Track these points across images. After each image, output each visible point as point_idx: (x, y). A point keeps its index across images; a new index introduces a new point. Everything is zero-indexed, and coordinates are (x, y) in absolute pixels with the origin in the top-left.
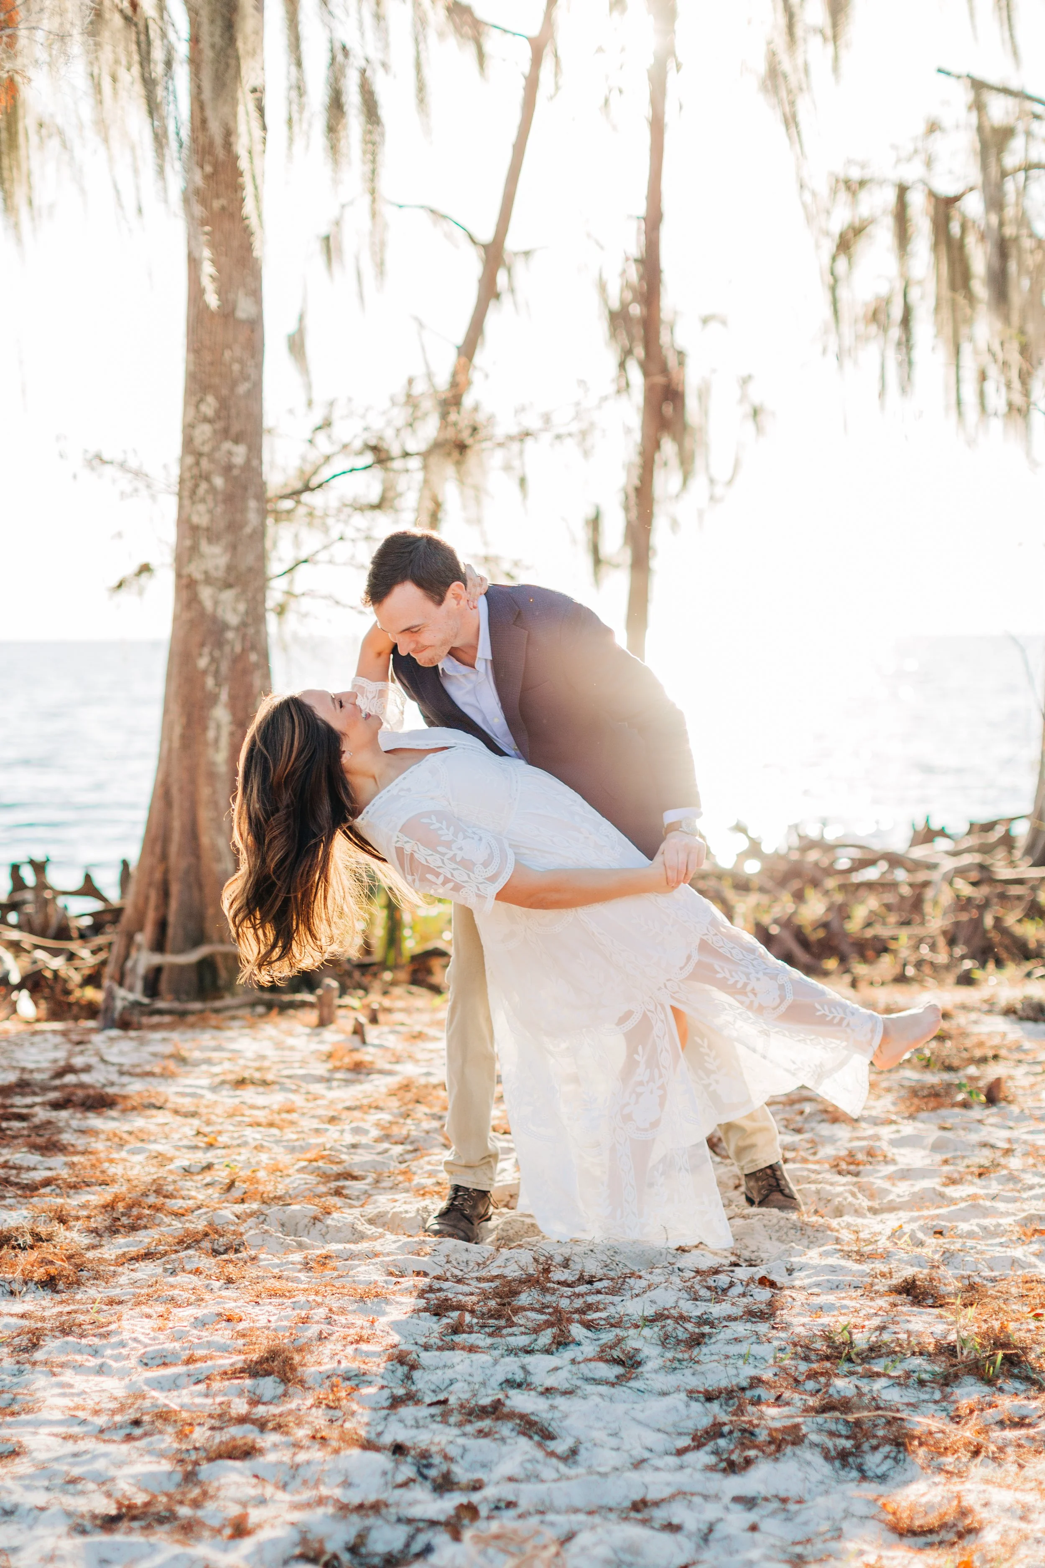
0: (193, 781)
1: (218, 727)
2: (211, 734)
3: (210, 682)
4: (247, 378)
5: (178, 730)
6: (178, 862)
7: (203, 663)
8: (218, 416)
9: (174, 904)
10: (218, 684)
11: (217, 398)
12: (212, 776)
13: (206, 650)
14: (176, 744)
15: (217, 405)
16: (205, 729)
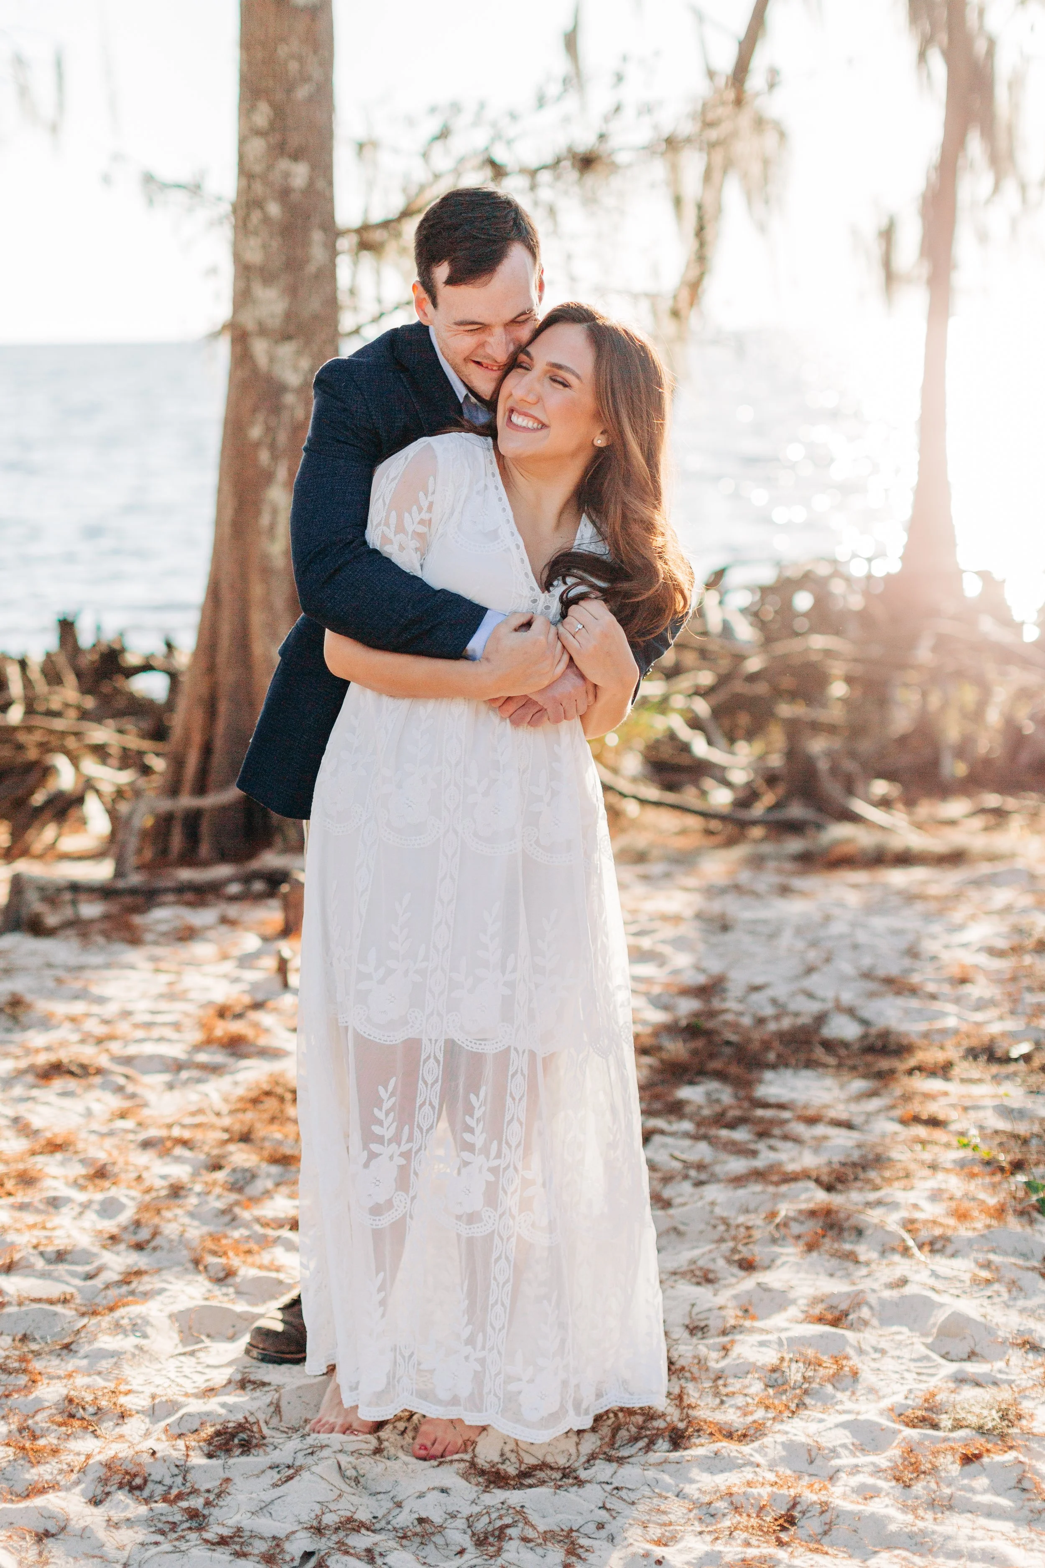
0: (244, 577)
1: (275, 512)
2: (265, 520)
3: (264, 456)
4: (305, 78)
5: (229, 513)
6: (228, 677)
7: (256, 432)
8: (273, 127)
9: (221, 726)
10: (275, 458)
11: (273, 105)
12: (266, 571)
13: (260, 417)
14: (227, 530)
15: (272, 114)
16: (258, 513)
